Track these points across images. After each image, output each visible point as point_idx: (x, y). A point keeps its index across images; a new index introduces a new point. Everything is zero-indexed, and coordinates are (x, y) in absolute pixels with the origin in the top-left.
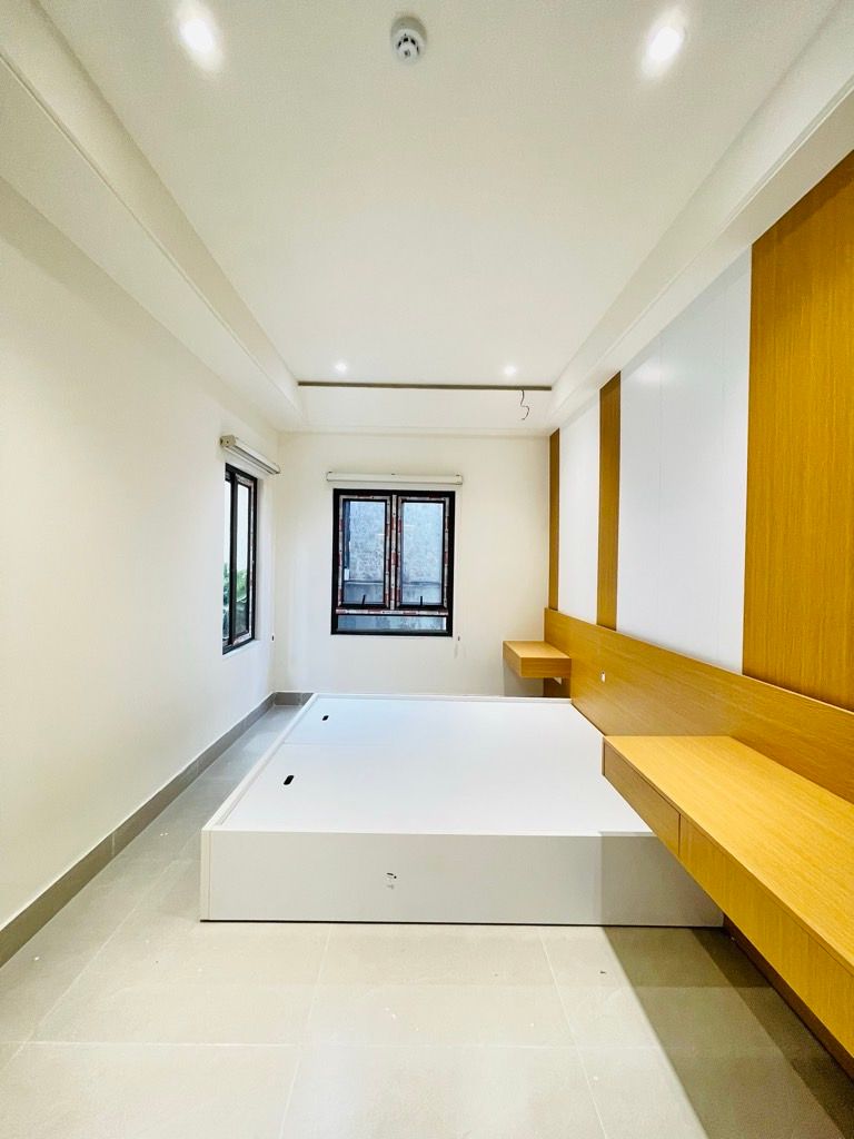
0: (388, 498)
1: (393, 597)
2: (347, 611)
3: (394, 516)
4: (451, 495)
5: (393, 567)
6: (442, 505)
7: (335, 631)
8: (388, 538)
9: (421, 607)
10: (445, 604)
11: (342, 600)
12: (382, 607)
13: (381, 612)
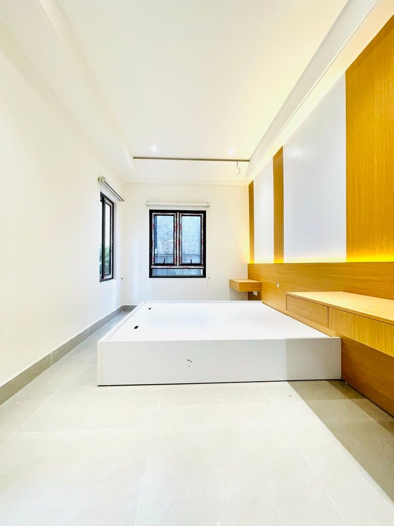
0: (175, 214)
1: (178, 260)
2: (156, 267)
3: (178, 222)
4: (204, 212)
5: (178, 246)
6: (200, 217)
7: (151, 276)
8: (175, 232)
9: (191, 264)
10: (202, 263)
11: (154, 262)
12: (173, 265)
13: (173, 267)
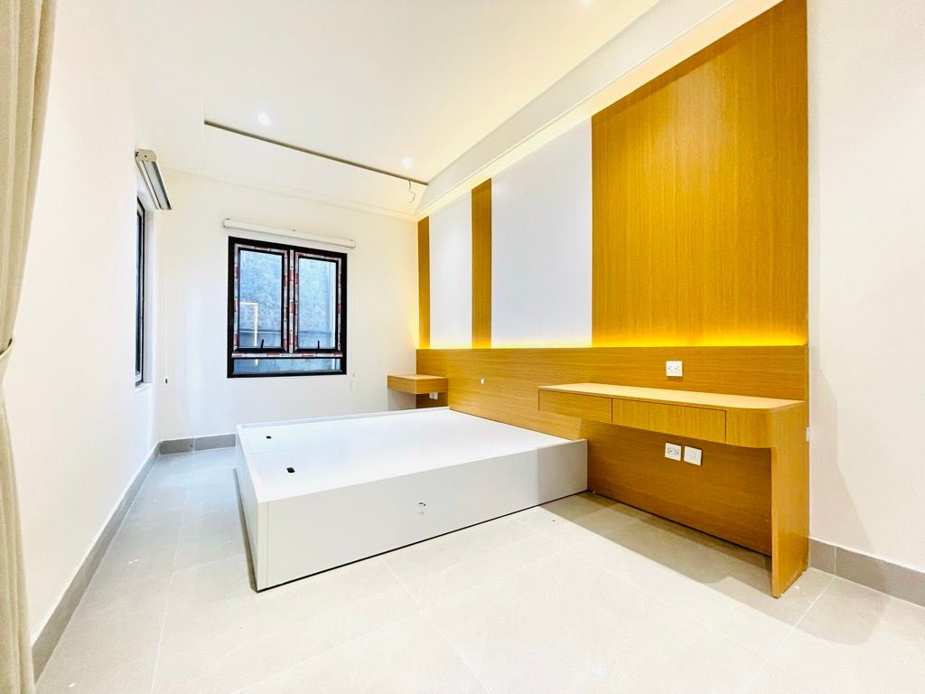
0: (285, 252)
1: (292, 342)
2: (243, 355)
3: (292, 269)
4: (344, 257)
5: (291, 315)
6: (334, 264)
7: (231, 374)
8: (286, 288)
9: (318, 350)
10: (339, 348)
11: (238, 345)
12: (281, 350)
13: (280, 355)
